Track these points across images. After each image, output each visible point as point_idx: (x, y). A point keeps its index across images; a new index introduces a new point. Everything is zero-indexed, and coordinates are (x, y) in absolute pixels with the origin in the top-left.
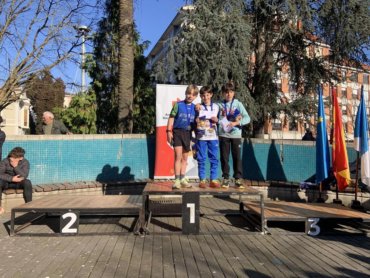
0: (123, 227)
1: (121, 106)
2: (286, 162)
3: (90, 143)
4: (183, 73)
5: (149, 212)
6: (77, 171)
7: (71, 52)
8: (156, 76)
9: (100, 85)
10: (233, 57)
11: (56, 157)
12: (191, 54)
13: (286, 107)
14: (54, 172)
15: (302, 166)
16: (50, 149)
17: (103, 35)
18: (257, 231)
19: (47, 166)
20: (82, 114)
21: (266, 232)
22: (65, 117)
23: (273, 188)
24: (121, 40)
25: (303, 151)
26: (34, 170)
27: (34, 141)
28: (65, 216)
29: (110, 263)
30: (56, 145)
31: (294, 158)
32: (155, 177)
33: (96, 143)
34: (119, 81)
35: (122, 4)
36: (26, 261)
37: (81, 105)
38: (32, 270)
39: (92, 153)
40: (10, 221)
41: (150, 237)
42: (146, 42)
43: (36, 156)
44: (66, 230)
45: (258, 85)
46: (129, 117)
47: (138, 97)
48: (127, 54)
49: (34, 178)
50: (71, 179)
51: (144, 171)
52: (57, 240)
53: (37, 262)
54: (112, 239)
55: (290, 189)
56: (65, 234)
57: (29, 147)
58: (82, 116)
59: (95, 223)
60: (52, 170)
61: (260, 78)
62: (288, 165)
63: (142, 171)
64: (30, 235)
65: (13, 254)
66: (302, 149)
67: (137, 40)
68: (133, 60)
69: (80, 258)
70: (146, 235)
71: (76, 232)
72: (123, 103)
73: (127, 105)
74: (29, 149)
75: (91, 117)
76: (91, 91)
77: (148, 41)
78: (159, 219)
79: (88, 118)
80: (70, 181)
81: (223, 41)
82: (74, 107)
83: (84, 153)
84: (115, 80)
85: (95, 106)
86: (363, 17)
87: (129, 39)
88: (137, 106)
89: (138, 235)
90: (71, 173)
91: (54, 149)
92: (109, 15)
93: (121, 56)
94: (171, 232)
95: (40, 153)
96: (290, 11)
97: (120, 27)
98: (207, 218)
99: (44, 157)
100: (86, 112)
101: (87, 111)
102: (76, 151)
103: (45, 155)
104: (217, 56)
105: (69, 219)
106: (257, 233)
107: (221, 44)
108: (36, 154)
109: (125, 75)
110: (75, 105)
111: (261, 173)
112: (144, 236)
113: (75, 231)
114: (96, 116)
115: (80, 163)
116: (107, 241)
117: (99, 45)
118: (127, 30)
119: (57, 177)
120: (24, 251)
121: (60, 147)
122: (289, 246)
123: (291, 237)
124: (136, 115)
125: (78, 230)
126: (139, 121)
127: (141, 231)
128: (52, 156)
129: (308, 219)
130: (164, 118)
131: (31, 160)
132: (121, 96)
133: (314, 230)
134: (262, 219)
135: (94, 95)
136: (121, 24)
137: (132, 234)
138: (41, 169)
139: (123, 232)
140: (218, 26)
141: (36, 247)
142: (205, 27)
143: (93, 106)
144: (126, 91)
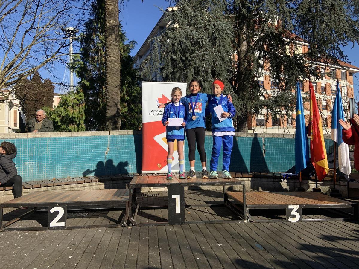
0: (111, 219)
1: (109, 104)
2: (268, 154)
3: (78, 140)
5: (137, 205)
6: (65, 168)
7: (58, 53)
8: (142, 74)
9: (88, 84)
10: (216, 55)
11: (44, 155)
13: (267, 103)
14: (42, 169)
15: (283, 157)
16: (37, 147)
17: (90, 36)
18: (240, 219)
19: (36, 163)
20: (70, 112)
21: (249, 220)
22: (54, 116)
23: (256, 179)
24: (108, 40)
25: (284, 143)
26: (23, 167)
27: (21, 139)
28: (52, 211)
29: (97, 253)
30: (44, 143)
31: (275, 150)
32: (143, 172)
33: (83, 140)
34: (106, 80)
35: (107, 6)
36: (14, 254)
37: (69, 104)
38: (20, 262)
39: (80, 149)
41: (138, 227)
43: (24, 153)
44: (54, 223)
45: (241, 81)
46: (117, 115)
47: (126, 96)
48: (114, 54)
50: (60, 176)
51: (131, 167)
52: (45, 234)
53: (25, 254)
54: (99, 232)
55: (272, 180)
56: (53, 228)
58: (70, 115)
59: (83, 217)
60: (40, 167)
61: (243, 75)
62: (270, 157)
64: (19, 229)
66: (282, 141)
67: (123, 40)
68: (119, 60)
69: (67, 250)
70: (133, 226)
71: (64, 225)
72: (111, 101)
73: (114, 103)
75: (80, 116)
76: (79, 90)
77: (134, 41)
78: (146, 211)
79: (76, 117)
80: (58, 177)
82: (62, 106)
83: (72, 150)
84: (102, 80)
85: (84, 105)
86: (338, 15)
87: (116, 39)
88: (125, 104)
89: (125, 226)
90: (60, 170)
91: (42, 147)
92: (96, 16)
93: (107, 56)
94: (158, 223)
95: (28, 151)
96: (269, 10)
97: (106, 28)
98: (193, 209)
99: (32, 154)
100: (74, 111)
101: (76, 110)
102: (63, 148)
103: (33, 153)
104: (200, 54)
105: (57, 213)
106: (240, 221)
107: (204, 42)
108: (24, 151)
109: (112, 74)
110: (64, 104)
111: (245, 166)
112: (131, 228)
113: (62, 224)
114: (84, 114)
115: (68, 159)
116: (94, 233)
117: (86, 46)
118: (113, 30)
119: (46, 174)
120: (13, 245)
121: (48, 144)
122: (270, 232)
123: (273, 224)
124: (124, 113)
125: (66, 224)
126: (126, 119)
127: (129, 223)
128: (40, 153)
129: (288, 206)
130: (150, 114)
131: (19, 158)
132: (109, 95)
133: (294, 216)
134: (245, 207)
135: (82, 94)
136: (106, 25)
137: (119, 226)
138: (30, 166)
139: (111, 224)
140: (200, 25)
141: (24, 241)
142: (188, 27)
143: (81, 105)
144: (113, 89)
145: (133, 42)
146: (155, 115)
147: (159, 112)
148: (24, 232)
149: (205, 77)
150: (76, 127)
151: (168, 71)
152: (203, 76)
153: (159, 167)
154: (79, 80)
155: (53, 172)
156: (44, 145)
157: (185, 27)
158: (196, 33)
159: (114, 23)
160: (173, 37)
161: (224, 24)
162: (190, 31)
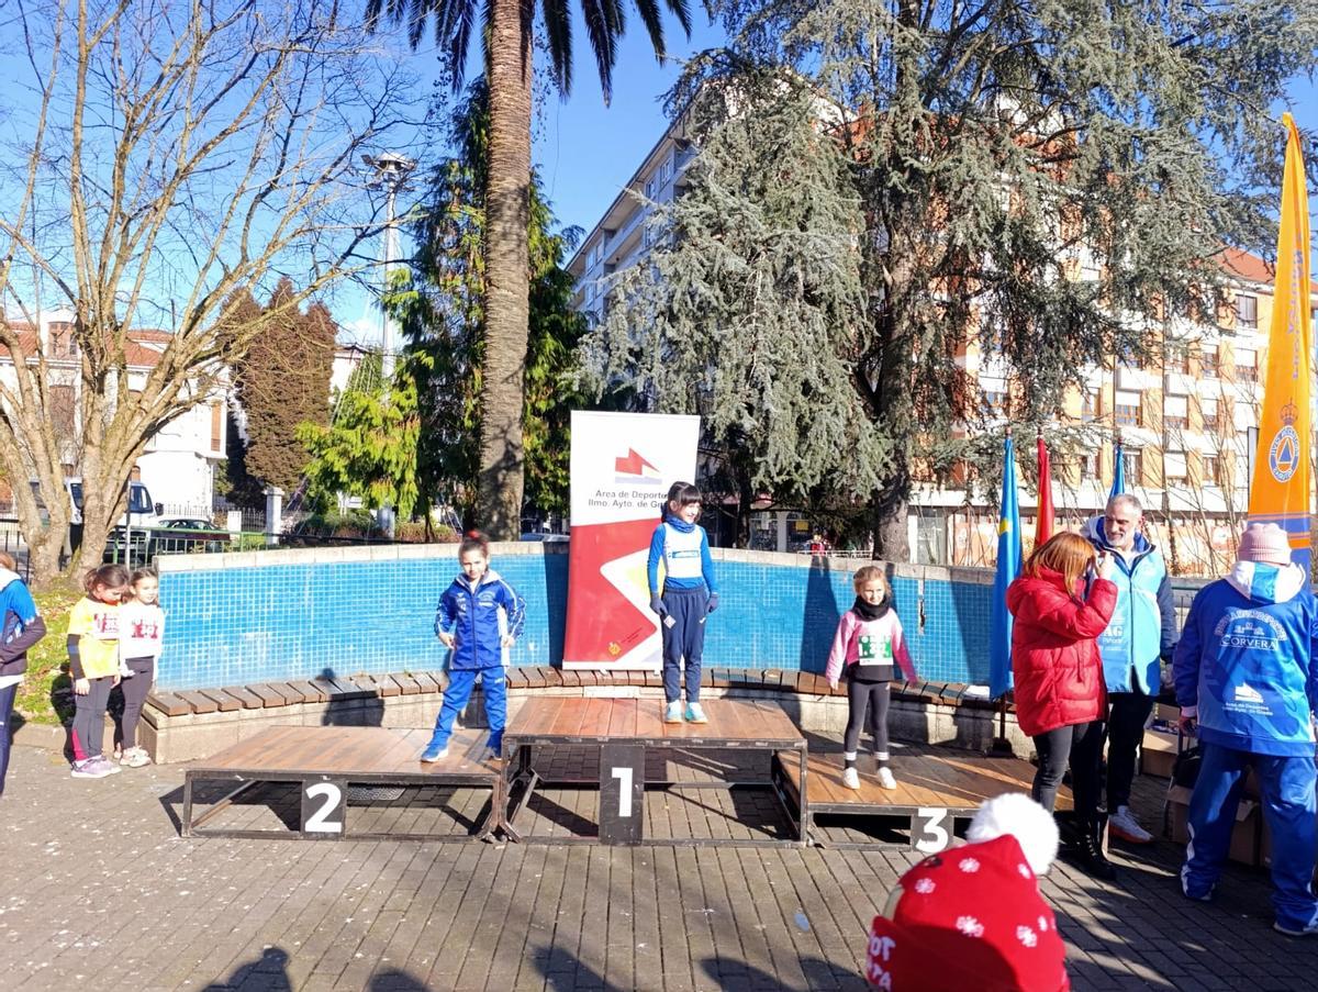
0: (459, 818)
1: (489, 432)
2: (932, 628)
4: (650, 371)
5: (532, 774)
6: (352, 648)
7: (350, 259)
8: (577, 377)
9: (430, 361)
10: (792, 329)
11: (298, 612)
12: (673, 318)
14: (291, 651)
16: (281, 591)
19: (274, 635)
20: (377, 447)
21: (811, 842)
22: (331, 455)
25: (980, 599)
26: (241, 646)
28: (312, 791)
29: (409, 915)
30: (298, 578)
32: (566, 665)
33: (404, 569)
34: (485, 358)
35: (496, 134)
36: (220, 904)
37: (374, 422)
40: (183, 787)
41: (522, 848)
42: (571, 230)
43: (245, 608)
44: (315, 824)
48: (510, 280)
49: (240, 669)
50: (337, 668)
51: (536, 646)
52: (295, 848)
53: (246, 908)
54: (423, 853)
56: (314, 835)
57: (227, 586)
58: (377, 455)
59: (389, 804)
60: (286, 646)
62: (937, 639)
63: (531, 646)
64: (230, 834)
65: (192, 886)
66: (975, 594)
67: (542, 224)
68: (526, 296)
69: (343, 900)
70: (511, 844)
71: (339, 831)
74: (227, 591)
75: (404, 457)
76: (404, 378)
78: (552, 796)
79: (394, 461)
81: (763, 284)
82: (353, 427)
83: (371, 597)
84: (473, 342)
85: (415, 427)
86: (1180, 203)
89: (488, 842)
90: (338, 652)
91: (293, 590)
92: (463, 149)
93: (490, 285)
94: (575, 836)
95: (257, 602)
96: (972, 182)
97: (489, 200)
99: (266, 610)
100: (389, 442)
101: (393, 438)
102: (349, 593)
103: (269, 608)
104: (743, 331)
105: (323, 798)
107: (759, 292)
108: (245, 603)
109: (502, 342)
110: (359, 421)
112: (503, 848)
113: (336, 827)
114: (416, 453)
115: (360, 624)
116: (411, 856)
117: (431, 239)
119: (300, 664)
120: (217, 881)
121: (308, 582)
122: (852, 881)
125: (344, 826)
126: (544, 470)
127: (499, 833)
128: (286, 607)
129: (917, 811)
130: (591, 502)
131: (232, 621)
132: (490, 402)
133: (933, 837)
134: (802, 808)
135: (413, 391)
136: (491, 192)
137: (475, 840)
138: (258, 644)
139: (455, 832)
140: (754, 233)
141: (242, 868)
142: (719, 236)
143: (408, 423)
144: (504, 387)
145: (572, 232)
146: (604, 504)
147: (617, 498)
148: (243, 840)
149: (754, 401)
150: (393, 489)
151: (653, 374)
152: (749, 396)
153: (614, 653)
154: (408, 341)
156: (299, 584)
157: (707, 239)
158: (736, 263)
159: (513, 187)
160: (670, 271)
161: (818, 241)
162: (719, 255)
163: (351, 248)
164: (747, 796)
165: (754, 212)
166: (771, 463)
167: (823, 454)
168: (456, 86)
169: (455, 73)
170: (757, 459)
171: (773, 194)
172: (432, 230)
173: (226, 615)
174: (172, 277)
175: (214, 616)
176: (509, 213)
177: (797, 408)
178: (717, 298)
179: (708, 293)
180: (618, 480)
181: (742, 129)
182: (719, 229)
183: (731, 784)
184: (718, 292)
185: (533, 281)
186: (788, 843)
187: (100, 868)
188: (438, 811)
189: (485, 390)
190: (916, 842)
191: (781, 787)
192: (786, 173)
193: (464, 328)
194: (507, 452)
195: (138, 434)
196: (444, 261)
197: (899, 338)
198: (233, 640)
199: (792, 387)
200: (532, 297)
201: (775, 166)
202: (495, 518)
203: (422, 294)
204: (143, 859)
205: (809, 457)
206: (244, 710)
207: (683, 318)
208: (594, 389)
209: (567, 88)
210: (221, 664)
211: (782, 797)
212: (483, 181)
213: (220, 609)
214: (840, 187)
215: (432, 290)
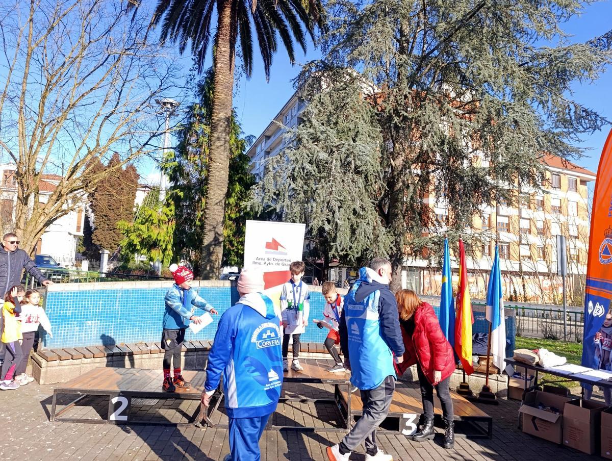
0: (184, 415)
1: (208, 227)
4: (283, 202)
5: (220, 393)
6: (137, 330)
7: (147, 146)
8: (249, 204)
9: (182, 194)
10: (348, 186)
11: (113, 311)
12: (294, 179)
14: (108, 330)
16: (105, 301)
19: (101, 323)
20: (155, 233)
22: (133, 236)
26: (84, 328)
28: (114, 400)
30: (114, 296)
34: (207, 193)
35: (217, 93)
36: (67, 455)
37: (154, 222)
40: (52, 397)
41: (214, 429)
44: (114, 416)
47: (234, 212)
48: (221, 159)
49: (83, 338)
50: (129, 340)
52: (104, 429)
56: (113, 422)
57: (80, 299)
58: (154, 237)
59: (151, 407)
60: (106, 328)
64: (73, 421)
65: (53, 446)
67: (236, 134)
68: (228, 166)
69: (126, 455)
70: (209, 428)
74: (79, 301)
75: (167, 238)
76: (169, 201)
77: (251, 135)
79: (162, 240)
81: (336, 166)
82: (144, 224)
83: (148, 305)
84: (202, 186)
85: (174, 223)
89: (197, 426)
90: (130, 331)
91: (111, 301)
92: (202, 99)
93: (211, 160)
95: (93, 306)
96: (431, 122)
99: (97, 311)
100: (161, 231)
101: (163, 229)
102: (137, 303)
103: (99, 309)
104: (326, 186)
105: (119, 404)
107: (334, 169)
108: (88, 307)
109: (216, 186)
110: (147, 221)
112: (205, 429)
113: (125, 418)
114: (173, 236)
115: (142, 318)
116: (160, 433)
117: (185, 138)
118: (221, 126)
120: (66, 443)
121: (118, 297)
125: (128, 418)
126: (233, 246)
127: (203, 422)
128: (107, 309)
129: (402, 415)
130: (254, 263)
131: (81, 315)
132: (209, 214)
133: (410, 428)
134: (349, 413)
135: (173, 207)
136: (213, 119)
137: (192, 426)
138: (93, 327)
139: (182, 422)
140: (332, 143)
141: (79, 438)
142: (316, 143)
143: (170, 222)
144: (216, 207)
145: (250, 138)
146: (260, 264)
147: (266, 261)
148: (79, 424)
149: (330, 218)
150: (161, 253)
151: (284, 204)
152: (328, 215)
154: (172, 184)
155: (122, 335)
156: (114, 298)
157: (311, 145)
158: (323, 156)
159: (223, 117)
160: (293, 158)
161: (361, 147)
162: (316, 152)
163: (148, 142)
164: (322, 406)
165: (332, 133)
166: (338, 245)
167: (362, 242)
168: (200, 71)
169: (200, 66)
170: (332, 244)
171: (341, 125)
172: (185, 135)
173: (79, 312)
174: (63, 152)
175: (72, 313)
176: (221, 128)
177: (350, 221)
178: (315, 171)
179: (311, 169)
180: (267, 252)
181: (328, 96)
182: (316, 140)
183: (316, 400)
184: (315, 168)
185: (231, 159)
186: (342, 430)
187: (9, 436)
188: (175, 411)
189: (207, 208)
190: (402, 431)
191: (339, 402)
192: (347, 116)
193: (198, 179)
194: (215, 237)
195: (42, 224)
196: (190, 149)
197: (397, 191)
198: (81, 325)
199: (348, 211)
200: (230, 167)
201: (342, 113)
202: (208, 268)
203: (180, 163)
204: (31, 432)
205: (356, 243)
206: (84, 359)
207: (299, 180)
208: (257, 210)
209: (250, 74)
210: (75, 336)
211: (340, 407)
212: (210, 113)
213: (76, 310)
214: (372, 123)
215: (184, 162)
